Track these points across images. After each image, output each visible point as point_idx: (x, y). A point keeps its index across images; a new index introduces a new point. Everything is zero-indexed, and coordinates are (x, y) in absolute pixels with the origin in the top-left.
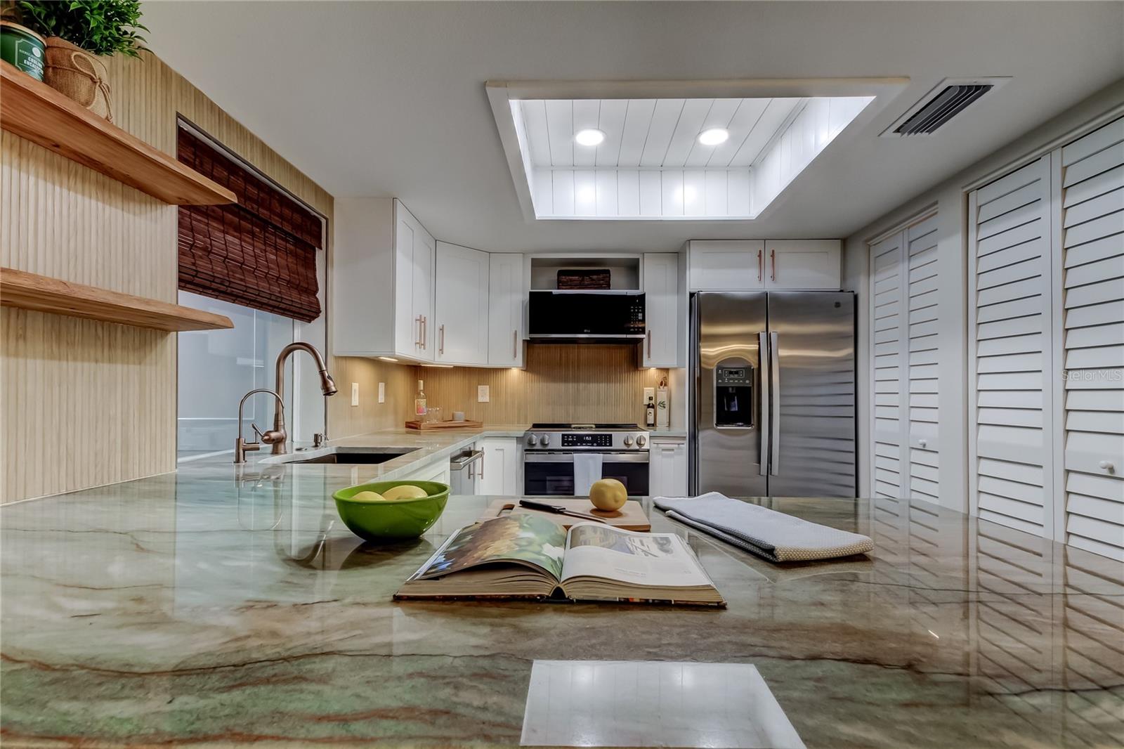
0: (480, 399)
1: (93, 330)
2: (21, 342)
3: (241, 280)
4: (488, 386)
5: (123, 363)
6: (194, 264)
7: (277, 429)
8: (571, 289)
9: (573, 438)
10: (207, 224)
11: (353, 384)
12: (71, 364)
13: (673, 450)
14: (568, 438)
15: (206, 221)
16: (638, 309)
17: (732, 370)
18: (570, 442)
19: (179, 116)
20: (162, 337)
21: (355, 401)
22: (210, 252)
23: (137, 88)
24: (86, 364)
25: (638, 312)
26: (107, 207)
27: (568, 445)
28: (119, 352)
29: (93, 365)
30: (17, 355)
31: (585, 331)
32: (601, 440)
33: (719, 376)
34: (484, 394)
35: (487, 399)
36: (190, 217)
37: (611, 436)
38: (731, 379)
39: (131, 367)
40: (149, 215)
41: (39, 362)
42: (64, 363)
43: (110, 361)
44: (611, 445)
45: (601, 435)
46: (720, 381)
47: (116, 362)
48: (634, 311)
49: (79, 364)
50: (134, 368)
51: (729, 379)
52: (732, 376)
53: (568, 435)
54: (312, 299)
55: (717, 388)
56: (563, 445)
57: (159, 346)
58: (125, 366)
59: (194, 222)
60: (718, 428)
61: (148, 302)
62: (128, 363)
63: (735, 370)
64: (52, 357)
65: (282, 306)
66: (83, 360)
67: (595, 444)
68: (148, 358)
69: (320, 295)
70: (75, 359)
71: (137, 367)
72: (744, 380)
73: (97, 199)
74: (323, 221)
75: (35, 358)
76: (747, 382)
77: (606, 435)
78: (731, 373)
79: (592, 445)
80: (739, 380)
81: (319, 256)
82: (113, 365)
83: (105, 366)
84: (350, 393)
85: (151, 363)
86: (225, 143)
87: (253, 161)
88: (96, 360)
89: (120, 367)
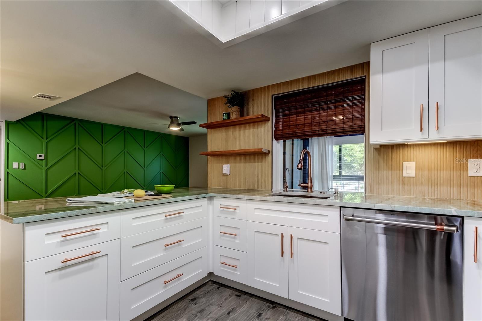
1: (251, 156)
2: (240, 161)
6: (282, 132)
15: (288, 117)
19: (272, 95)
20: (267, 156)
21: (408, 173)
23: (261, 98)
26: (254, 129)
28: (257, 161)
29: (251, 164)
30: (239, 163)
39: (260, 163)
40: (264, 126)
42: (246, 164)
47: (256, 163)
57: (266, 158)
58: (258, 163)
64: (244, 163)
68: (263, 161)
70: (248, 163)
73: (252, 129)
74: (365, 78)
75: (242, 163)
82: (255, 164)
83: (254, 164)
84: (401, 169)
85: (264, 162)
86: (289, 91)
87: (305, 86)
88: (252, 163)
89: (257, 163)
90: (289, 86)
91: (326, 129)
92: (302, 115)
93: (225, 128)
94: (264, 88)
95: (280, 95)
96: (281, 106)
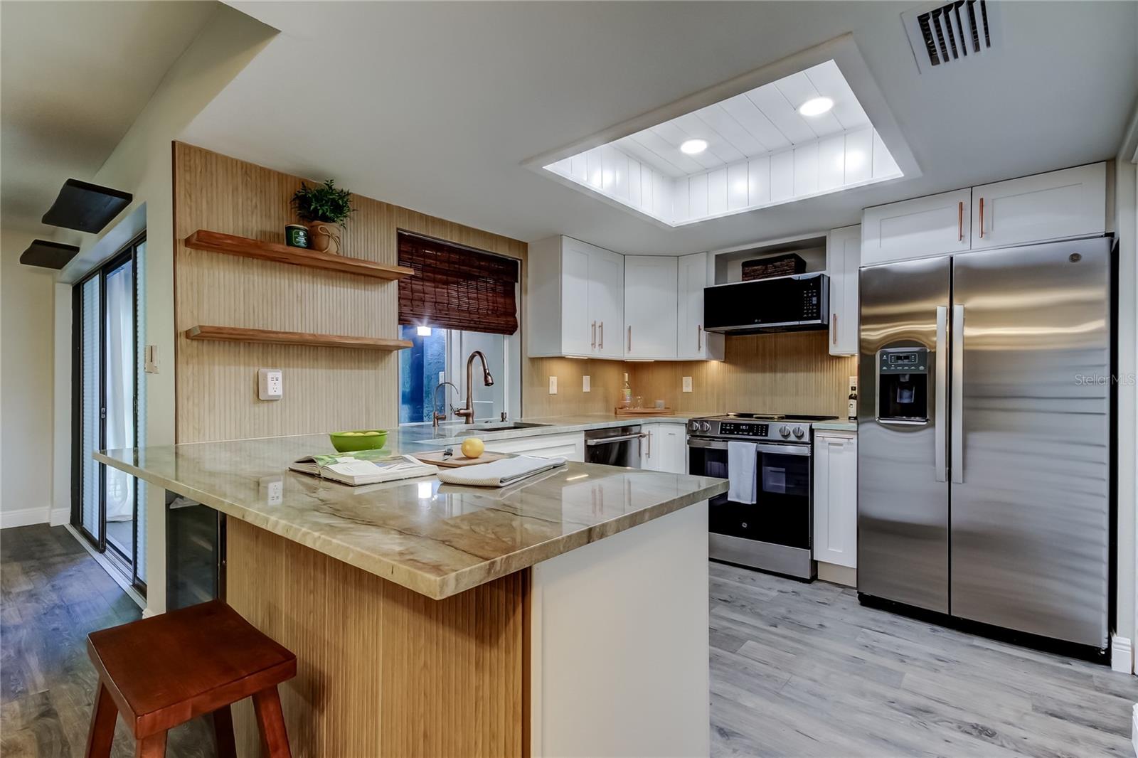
0: (685, 390)
1: (349, 353)
2: (315, 362)
3: (446, 314)
4: (691, 378)
5: (366, 368)
6: (412, 310)
7: (467, 409)
8: (754, 279)
9: (730, 426)
10: (422, 285)
11: (551, 378)
12: (339, 371)
13: (841, 445)
14: (726, 426)
15: (422, 283)
16: (812, 293)
17: (901, 355)
18: (728, 430)
19: (398, 229)
20: (388, 355)
21: (553, 389)
22: (424, 301)
23: (372, 224)
24: (346, 371)
25: (812, 296)
26: (356, 291)
27: (725, 433)
28: (363, 364)
29: (350, 371)
30: (313, 368)
31: (756, 321)
32: (757, 430)
33: (883, 363)
34: (687, 384)
35: (690, 390)
36: (411, 283)
37: (767, 426)
38: (900, 365)
39: (370, 371)
40: (380, 290)
41: (324, 371)
42: (335, 370)
43: (359, 368)
44: (766, 435)
45: (758, 425)
46: (885, 368)
47: (362, 369)
48: (808, 296)
49: (343, 371)
50: (372, 372)
51: (896, 366)
52: (900, 362)
53: (726, 424)
54: (510, 319)
55: (881, 376)
56: (721, 433)
57: (387, 360)
58: (367, 371)
59: (413, 286)
60: (881, 421)
61: (357, 339)
62: (368, 369)
63: (905, 355)
64: (330, 368)
65: (480, 326)
66: (344, 368)
67: (751, 434)
68: (380, 366)
69: (518, 315)
70: (341, 368)
71: (374, 371)
72: (917, 366)
73: (351, 288)
74: (519, 262)
75: (322, 368)
76: (922, 368)
77: (762, 425)
78: (899, 358)
79: (748, 435)
80: (910, 366)
81: (517, 286)
82: (360, 371)
83: (357, 371)
84: (546, 384)
85: (382, 369)
86: (430, 235)
87: (452, 239)
88: (351, 369)
89: (364, 371)
90: (430, 227)
91: (480, 321)
92: (444, 286)
93: (260, 262)
94: (380, 204)
95: (407, 234)
96: (410, 257)
